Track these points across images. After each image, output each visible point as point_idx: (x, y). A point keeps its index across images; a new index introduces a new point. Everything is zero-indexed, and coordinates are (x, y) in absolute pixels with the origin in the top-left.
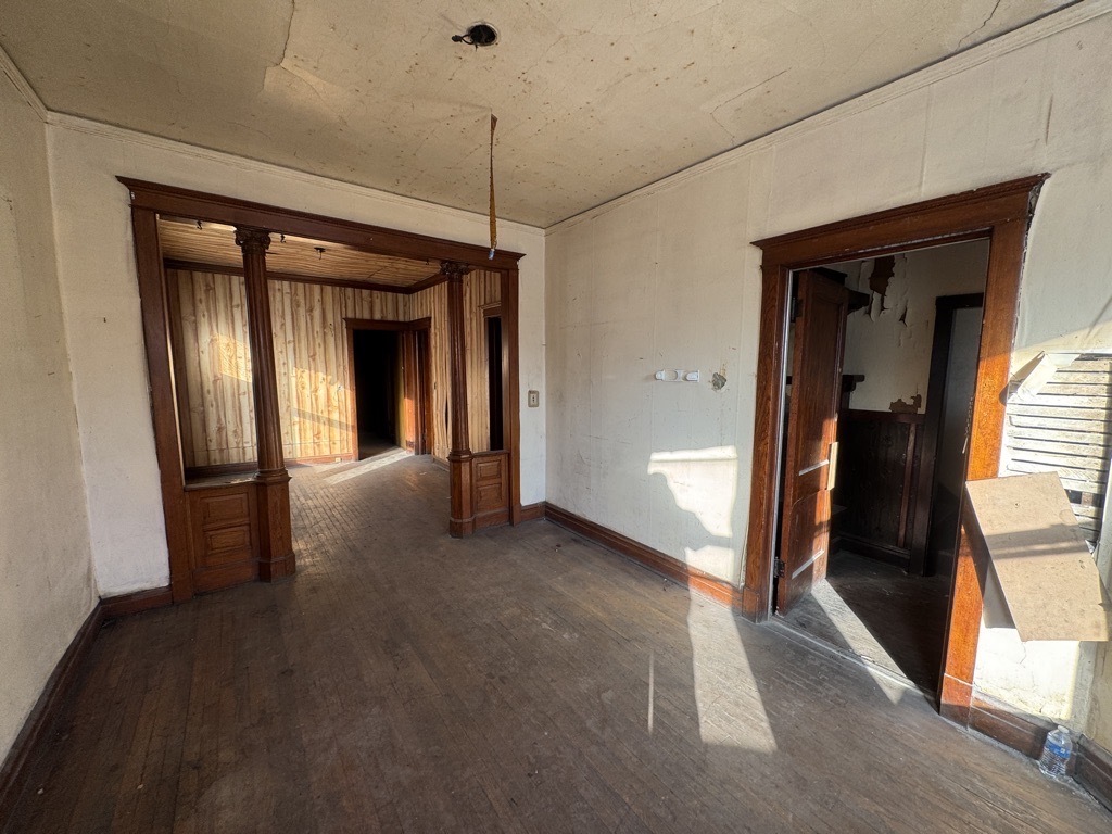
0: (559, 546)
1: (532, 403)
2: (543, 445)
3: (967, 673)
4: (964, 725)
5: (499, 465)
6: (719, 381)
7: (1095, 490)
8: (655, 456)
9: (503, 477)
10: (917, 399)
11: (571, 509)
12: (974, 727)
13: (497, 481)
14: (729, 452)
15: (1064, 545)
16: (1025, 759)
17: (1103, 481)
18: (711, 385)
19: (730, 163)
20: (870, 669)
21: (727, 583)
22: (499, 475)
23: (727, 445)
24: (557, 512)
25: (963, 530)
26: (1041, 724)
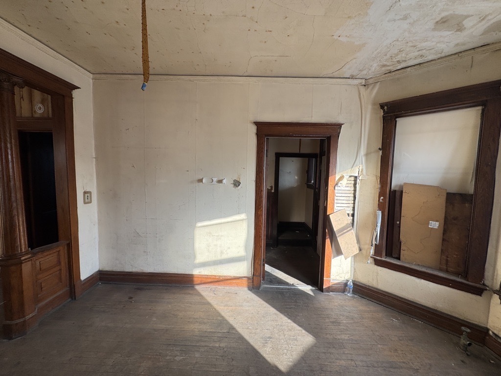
0: (131, 298)
1: (86, 200)
2: (96, 231)
3: (329, 276)
4: (329, 292)
5: (59, 255)
6: (237, 184)
7: (352, 213)
8: (199, 224)
9: (63, 263)
10: (272, 187)
11: (128, 269)
12: (331, 291)
13: (57, 268)
14: (243, 216)
15: (349, 229)
16: (342, 294)
17: (354, 210)
18: (232, 185)
19: (240, 82)
20: (300, 288)
21: (245, 277)
22: (59, 263)
23: (242, 213)
24: (113, 275)
25: (327, 231)
26: (345, 282)
